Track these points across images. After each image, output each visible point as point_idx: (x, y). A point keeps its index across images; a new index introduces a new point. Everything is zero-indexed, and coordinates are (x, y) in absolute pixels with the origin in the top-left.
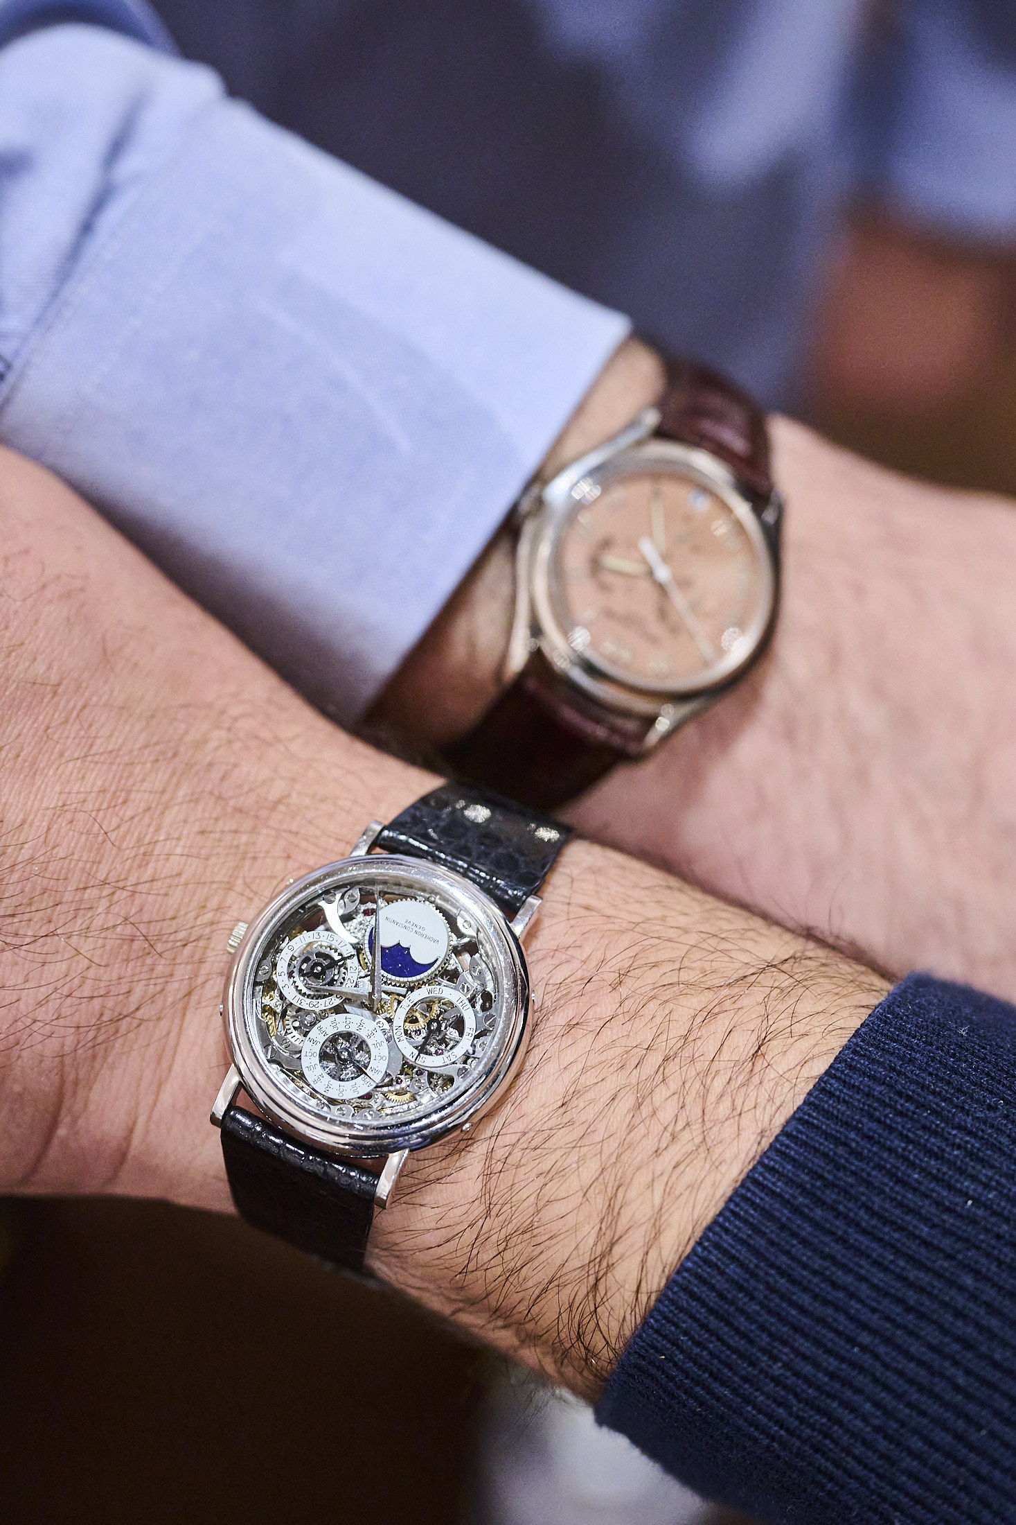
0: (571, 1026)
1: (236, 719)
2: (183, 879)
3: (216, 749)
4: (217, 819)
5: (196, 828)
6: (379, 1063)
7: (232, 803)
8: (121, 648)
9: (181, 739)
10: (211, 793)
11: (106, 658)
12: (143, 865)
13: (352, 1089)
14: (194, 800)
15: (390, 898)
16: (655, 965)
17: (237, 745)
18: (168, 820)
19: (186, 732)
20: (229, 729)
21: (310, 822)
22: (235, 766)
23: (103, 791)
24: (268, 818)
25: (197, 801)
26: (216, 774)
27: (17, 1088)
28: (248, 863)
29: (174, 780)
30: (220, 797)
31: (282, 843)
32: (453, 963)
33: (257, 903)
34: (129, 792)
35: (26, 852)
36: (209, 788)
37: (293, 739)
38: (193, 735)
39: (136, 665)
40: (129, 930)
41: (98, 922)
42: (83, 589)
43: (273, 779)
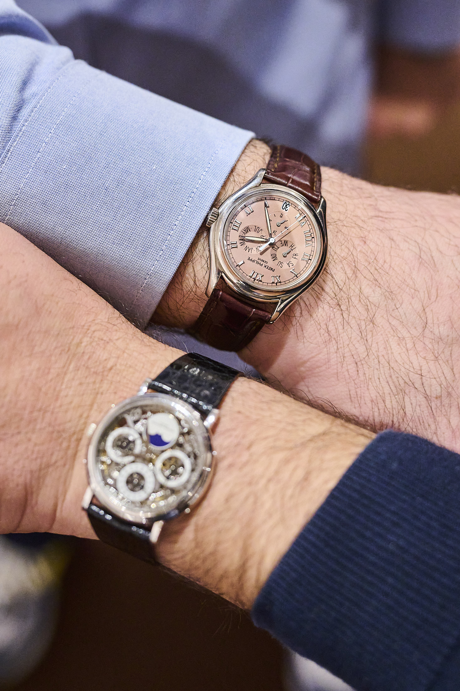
0: (231, 466)
1: (94, 332)
2: (73, 405)
3: (86, 346)
4: (86, 377)
5: (78, 382)
6: (149, 484)
7: (92, 370)
8: (44, 305)
9: (71, 343)
10: (84, 366)
11: (38, 311)
12: (57, 399)
13: (139, 496)
14: (77, 369)
15: (154, 412)
16: (266, 438)
17: (94, 344)
18: (66, 380)
19: (73, 339)
20: (91, 337)
21: (125, 377)
22: (94, 353)
23: (39, 369)
24: (107, 376)
25: (78, 370)
26: (86, 357)
27: (8, 497)
28: (99, 396)
29: (68, 362)
30: (87, 368)
31: (113, 387)
32: (181, 440)
33: (102, 414)
34: (49, 369)
35: (8, 398)
36: (83, 363)
37: (117, 340)
38: (76, 340)
39: (50, 312)
40: (51, 429)
41: (38, 427)
42: (26, 281)
43: (109, 358)
